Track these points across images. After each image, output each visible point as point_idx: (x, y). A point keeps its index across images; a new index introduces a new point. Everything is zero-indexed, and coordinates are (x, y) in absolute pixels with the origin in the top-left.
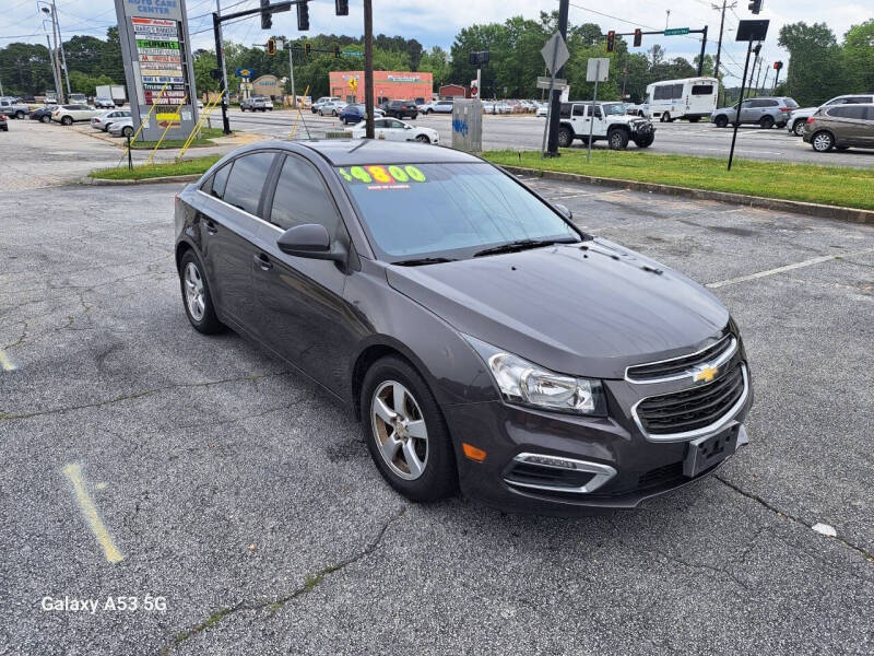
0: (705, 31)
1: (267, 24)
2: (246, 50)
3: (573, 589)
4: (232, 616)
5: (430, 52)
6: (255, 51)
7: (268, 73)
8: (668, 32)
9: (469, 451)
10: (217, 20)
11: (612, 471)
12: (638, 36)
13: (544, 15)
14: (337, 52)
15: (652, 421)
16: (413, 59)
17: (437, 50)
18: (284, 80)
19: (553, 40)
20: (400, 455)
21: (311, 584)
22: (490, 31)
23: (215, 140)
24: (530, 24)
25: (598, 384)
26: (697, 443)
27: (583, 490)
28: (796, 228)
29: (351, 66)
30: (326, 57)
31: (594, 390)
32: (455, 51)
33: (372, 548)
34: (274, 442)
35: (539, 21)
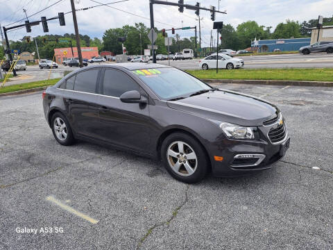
0: (195, 28)
1: (29, 30)
2: (14, 42)
3: (259, 198)
4: (155, 229)
5: (93, 39)
6: (18, 42)
7: (24, 51)
8: (183, 29)
9: (217, 158)
10: (5, 30)
11: (264, 156)
12: (173, 30)
13: (136, 24)
14: (57, 41)
15: (273, 138)
16: (87, 42)
17: (96, 39)
18: (33, 54)
19: (151, 31)
20: (182, 168)
21: (175, 214)
22: (117, 31)
23: (11, 79)
24: (131, 28)
25: (256, 128)
26: (284, 144)
27: (256, 165)
28: (249, 88)
29: (63, 46)
30: (52, 43)
31: (254, 131)
32: (104, 38)
33: (187, 200)
34: (124, 175)
35: (134, 26)
